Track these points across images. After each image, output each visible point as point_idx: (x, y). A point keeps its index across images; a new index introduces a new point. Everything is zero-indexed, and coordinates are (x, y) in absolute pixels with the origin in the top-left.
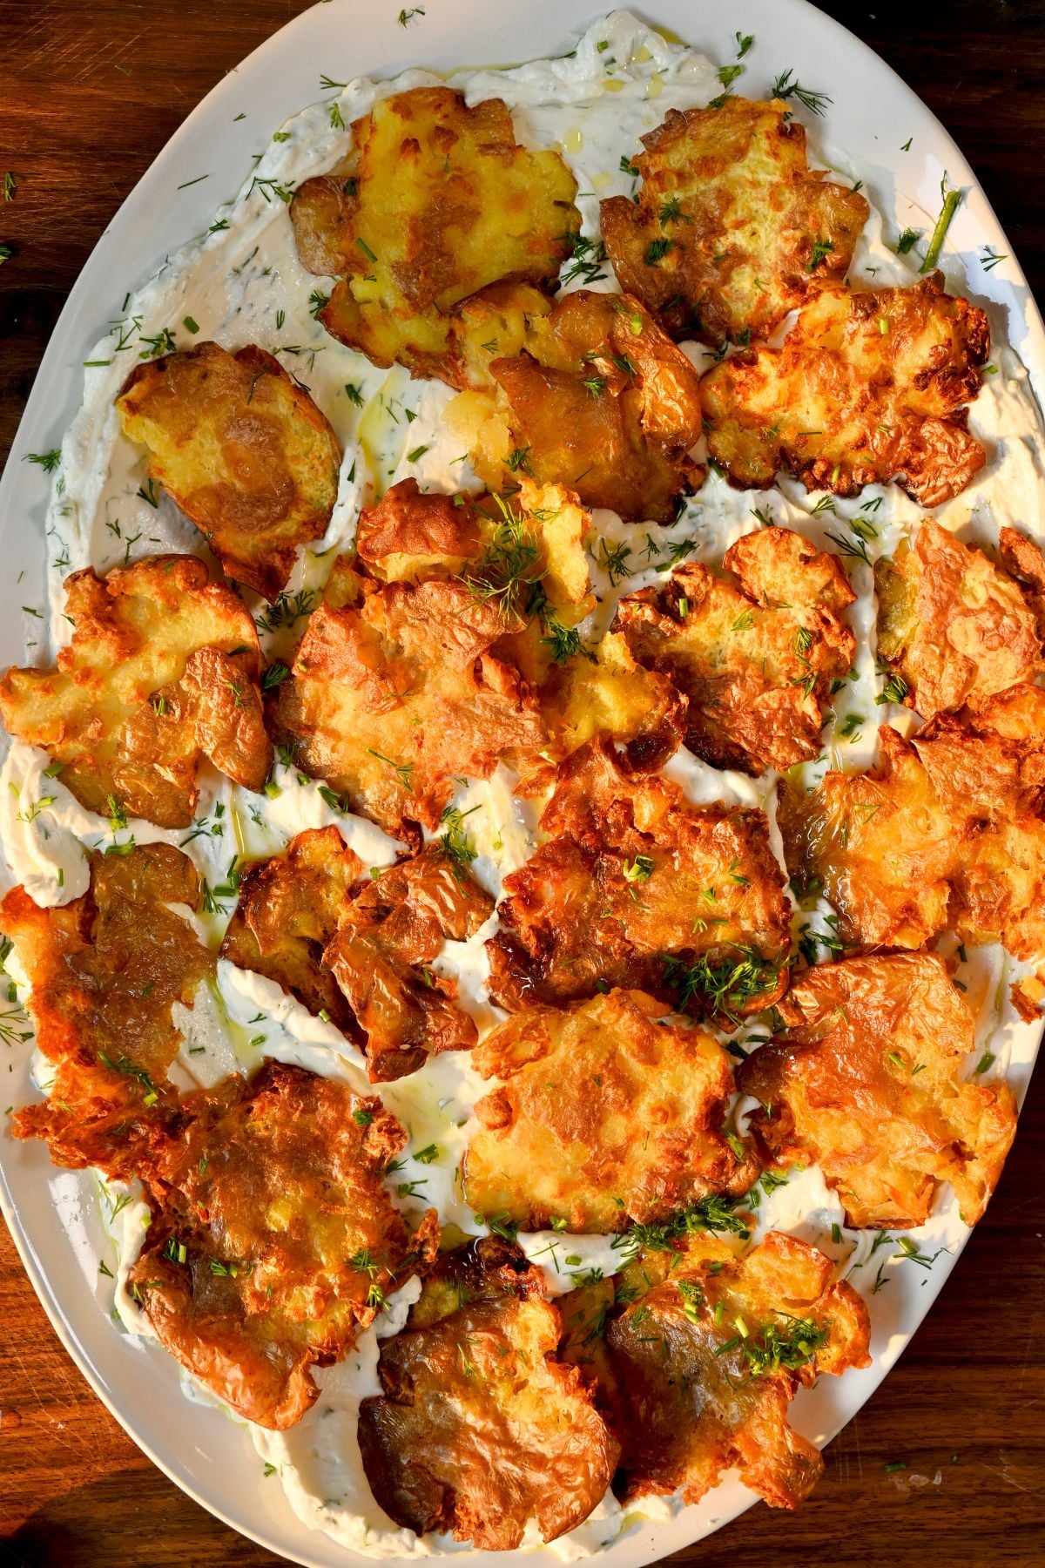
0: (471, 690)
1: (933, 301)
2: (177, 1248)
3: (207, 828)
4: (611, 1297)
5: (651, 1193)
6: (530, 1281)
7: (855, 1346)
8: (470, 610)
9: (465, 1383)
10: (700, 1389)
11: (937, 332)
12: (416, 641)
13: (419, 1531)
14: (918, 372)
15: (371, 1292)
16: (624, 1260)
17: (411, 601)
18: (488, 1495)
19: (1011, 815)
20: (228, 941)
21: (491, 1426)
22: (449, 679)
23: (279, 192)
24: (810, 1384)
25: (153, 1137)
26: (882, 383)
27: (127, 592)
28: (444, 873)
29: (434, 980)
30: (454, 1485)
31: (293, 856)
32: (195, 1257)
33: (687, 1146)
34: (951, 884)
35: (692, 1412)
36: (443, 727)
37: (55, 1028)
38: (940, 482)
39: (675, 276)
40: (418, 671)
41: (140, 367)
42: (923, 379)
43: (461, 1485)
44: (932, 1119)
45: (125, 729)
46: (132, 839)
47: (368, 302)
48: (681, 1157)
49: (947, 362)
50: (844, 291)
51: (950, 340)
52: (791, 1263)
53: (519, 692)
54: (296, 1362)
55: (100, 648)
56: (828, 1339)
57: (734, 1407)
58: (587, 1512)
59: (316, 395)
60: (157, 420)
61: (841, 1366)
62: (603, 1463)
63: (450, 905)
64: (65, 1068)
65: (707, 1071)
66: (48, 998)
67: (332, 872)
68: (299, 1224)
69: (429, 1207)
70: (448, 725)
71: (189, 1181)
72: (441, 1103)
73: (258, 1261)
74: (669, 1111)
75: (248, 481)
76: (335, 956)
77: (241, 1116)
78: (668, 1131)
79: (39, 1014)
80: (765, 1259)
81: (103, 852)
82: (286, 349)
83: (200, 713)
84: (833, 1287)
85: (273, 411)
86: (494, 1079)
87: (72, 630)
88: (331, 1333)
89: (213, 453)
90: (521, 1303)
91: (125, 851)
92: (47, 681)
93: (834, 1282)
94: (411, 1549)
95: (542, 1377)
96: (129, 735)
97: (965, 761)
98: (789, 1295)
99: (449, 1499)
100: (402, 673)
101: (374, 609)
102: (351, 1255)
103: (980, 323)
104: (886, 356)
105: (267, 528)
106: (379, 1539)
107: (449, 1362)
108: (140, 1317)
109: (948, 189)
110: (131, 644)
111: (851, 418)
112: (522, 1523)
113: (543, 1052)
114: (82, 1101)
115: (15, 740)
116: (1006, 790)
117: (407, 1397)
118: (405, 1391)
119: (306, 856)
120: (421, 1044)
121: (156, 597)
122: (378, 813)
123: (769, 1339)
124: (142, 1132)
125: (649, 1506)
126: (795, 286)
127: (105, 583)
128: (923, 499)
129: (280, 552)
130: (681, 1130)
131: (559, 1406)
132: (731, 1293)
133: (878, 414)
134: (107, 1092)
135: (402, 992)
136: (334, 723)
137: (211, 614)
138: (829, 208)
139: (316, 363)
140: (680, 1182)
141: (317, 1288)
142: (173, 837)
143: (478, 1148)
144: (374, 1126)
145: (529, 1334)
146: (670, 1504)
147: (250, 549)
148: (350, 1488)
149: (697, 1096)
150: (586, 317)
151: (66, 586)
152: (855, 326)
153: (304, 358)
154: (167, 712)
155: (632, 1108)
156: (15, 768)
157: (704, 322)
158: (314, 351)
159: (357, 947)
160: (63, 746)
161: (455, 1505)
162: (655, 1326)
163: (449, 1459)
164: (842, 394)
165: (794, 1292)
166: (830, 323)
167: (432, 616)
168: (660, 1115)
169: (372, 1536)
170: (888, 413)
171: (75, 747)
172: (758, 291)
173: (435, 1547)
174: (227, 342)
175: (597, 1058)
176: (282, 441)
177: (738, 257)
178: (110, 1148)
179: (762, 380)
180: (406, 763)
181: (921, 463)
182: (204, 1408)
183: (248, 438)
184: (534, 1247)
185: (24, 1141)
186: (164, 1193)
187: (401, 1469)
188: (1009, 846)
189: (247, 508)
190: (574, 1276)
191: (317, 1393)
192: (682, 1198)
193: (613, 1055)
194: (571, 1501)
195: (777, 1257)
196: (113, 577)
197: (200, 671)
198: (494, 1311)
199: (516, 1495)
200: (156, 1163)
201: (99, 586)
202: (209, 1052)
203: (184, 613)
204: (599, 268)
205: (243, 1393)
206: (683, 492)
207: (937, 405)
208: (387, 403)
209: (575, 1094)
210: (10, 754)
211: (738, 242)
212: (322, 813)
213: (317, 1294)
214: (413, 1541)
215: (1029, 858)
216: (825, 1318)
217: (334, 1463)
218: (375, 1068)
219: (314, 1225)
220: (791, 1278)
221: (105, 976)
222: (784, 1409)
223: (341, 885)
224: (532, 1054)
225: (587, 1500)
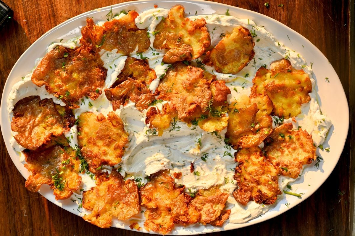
0: (189, 102)
1: (276, 193)
2: (67, 55)
3: (154, 52)
4: (65, 145)
5: (87, 151)
6: (67, 128)
7: (60, 197)
8: (206, 101)
9: (45, 117)
10: (48, 165)
11: (269, 194)
12: (198, 90)
13: (14, 110)
14: (261, 190)
15: (62, 96)
16: (73, 147)
17: (206, 88)
18: (22, 124)
19: (173, 216)
20: (131, 58)
21: (36, 123)
22: (190, 98)
23: (287, 56)
24: (51, 188)
25: (89, 48)
26: (258, 183)
27: (202, 31)
28: (149, 101)
29: (127, 101)
30: (24, 117)
31: (150, 70)
32: (65, 59)
33: (98, 158)
34: (157, 208)
35: (43, 164)
36: (180, 98)
37: (110, 25)
38: (238, 196)
39: (277, 140)
40: (192, 91)
41: (248, 30)
42: (260, 191)
43: (24, 118)
44: (105, 210)
45: (174, 33)
46: (151, 37)
47: (266, 76)
48: (96, 157)
49: (263, 196)
50: (277, 174)
51: (268, 196)
52: (76, 182)
53: (189, 113)
54: (46, 82)
55: (190, 26)
56: (61, 191)
57: (45, 173)
58: (21, 144)
59: (246, 68)
60: (238, 35)
61: (56, 194)
62: (31, 147)
63: (143, 103)
64: (102, 28)
65: (114, 160)
66: (116, 23)
67: (147, 78)
68: (74, 80)
69: (80, 106)
70: (181, 99)
71: (81, 56)
72: (101, 106)
73: (66, 72)
74: (105, 153)
75: (227, 55)
76: (130, 80)
77: (95, 66)
78: (101, 154)
79: (113, 21)
80: (76, 177)
81: (147, 31)
82: (255, 60)
83: (178, 48)
84: (72, 191)
85: (242, 59)
86: (108, 117)
87: (193, 20)
88: (52, 88)
89: (232, 47)
90: (62, 127)
91: (148, 36)
92: (182, 16)
93: (73, 191)
94: (10, 109)
95: (47, 133)
96: (172, 34)
97: (182, 204)
98: (69, 182)
99: (21, 116)
100: (191, 88)
101: (204, 81)
102: (69, 91)
103: (272, 202)
104: (264, 183)
105: (217, 60)
106: (11, 102)
107: (49, 113)
108: (52, 49)
109: (301, 194)
110: (191, 33)
111: (250, 177)
112: (17, 131)
113: (114, 126)
114: (95, 32)
115: (169, 10)
116: (178, 214)
117: (41, 105)
118: (42, 105)
119: (150, 72)
120: (113, 99)
121: (201, 37)
122: (161, 86)
123: (59, 179)
124: (90, 45)
125: (23, 157)
126: (278, 165)
127: (203, 26)
128: (234, 192)
129: (213, 63)
130: (101, 156)
131: (42, 137)
132: (68, 170)
133: (252, 182)
134: (98, 37)
135: (123, 95)
136: (179, 75)
137: (199, 49)
138: (295, 170)
139: (252, 67)
140: (91, 157)
141: (61, 85)
142: (152, 45)
143: (93, 115)
144: (95, 93)
145: (56, 129)
146: (24, 161)
147: (213, 57)
148: (21, 95)
149: (109, 159)
150: (267, 122)
151: (202, 18)
152: (270, 177)
153: (253, 64)
154: (178, 41)
155: (105, 146)
156: (163, 11)
157: (268, 147)
158: (255, 66)
159: (132, 84)
160: (169, 21)
161: (20, 117)
162: (60, 155)
163: (29, 115)
164: (256, 175)
165: (70, 183)
166: (270, 172)
167: (204, 93)
168: (104, 152)
169: (12, 100)
170: (252, 184)
171: (169, 23)
172: (276, 157)
173: (10, 114)
174: (255, 48)
175: (114, 137)
176: (236, 62)
177: (283, 152)
178: (86, 39)
179: (257, 158)
180: (172, 91)
181: (242, 192)
182: (34, 64)
183: (236, 54)
184: (74, 128)
185: (86, 21)
186: (78, 51)
187: (26, 105)
188: (166, 217)
189: (221, 56)
190: (69, 137)
191: (40, 87)
192: (87, 158)
193: (115, 141)
194: (23, 141)
195: (77, 179)
196: (205, 28)
197: (187, 48)
198: (60, 121)
199: (23, 129)
200: (84, 49)
201: (203, 25)
202: (108, 58)
203: (199, 43)
204: (278, 124)
205: (38, 71)
206: (232, 145)
207: (254, 194)
208: (246, 82)
209: (106, 133)
210: (166, 10)
211: (286, 152)
212: (159, 74)
213: (60, 85)
214: (11, 109)
215: (165, 221)
216: (65, 190)
217: (26, 91)
218: (108, 90)
219: (74, 83)
220: (72, 182)
221: (122, 34)
222: (45, 183)
223: (145, 80)
224: (113, 124)
225: (23, 144)
